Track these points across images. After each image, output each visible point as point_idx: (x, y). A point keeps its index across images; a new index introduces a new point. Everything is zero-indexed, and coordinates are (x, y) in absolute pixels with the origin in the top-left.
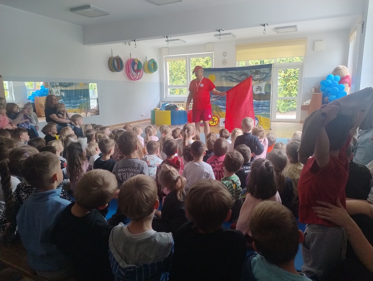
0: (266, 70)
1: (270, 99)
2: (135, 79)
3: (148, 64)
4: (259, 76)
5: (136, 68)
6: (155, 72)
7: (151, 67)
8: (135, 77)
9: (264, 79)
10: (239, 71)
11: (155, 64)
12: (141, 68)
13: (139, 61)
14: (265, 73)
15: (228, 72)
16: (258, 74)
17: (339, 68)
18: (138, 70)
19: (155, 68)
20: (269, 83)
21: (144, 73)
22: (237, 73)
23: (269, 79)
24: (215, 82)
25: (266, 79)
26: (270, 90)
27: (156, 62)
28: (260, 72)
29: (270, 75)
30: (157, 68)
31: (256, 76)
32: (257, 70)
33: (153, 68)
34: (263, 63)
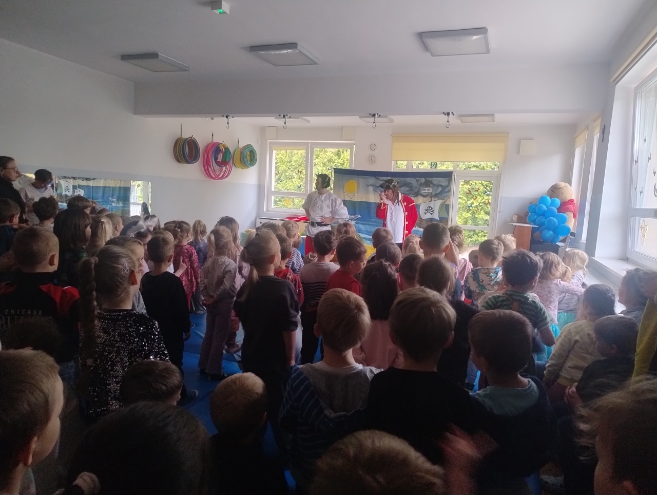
0: (443, 181)
2: (217, 177)
3: (241, 153)
4: (430, 189)
5: (220, 159)
6: (252, 167)
7: (246, 157)
8: (217, 174)
9: (439, 196)
11: (252, 153)
13: (227, 148)
14: (441, 186)
15: (379, 179)
16: (430, 187)
17: (559, 185)
18: (224, 163)
19: (253, 161)
20: (446, 203)
21: (233, 168)
23: (447, 196)
24: (356, 194)
25: (443, 196)
26: (448, 215)
27: (255, 151)
28: (432, 183)
29: (449, 189)
30: (256, 160)
31: (425, 190)
32: (427, 179)
33: (249, 160)
34: (436, 168)
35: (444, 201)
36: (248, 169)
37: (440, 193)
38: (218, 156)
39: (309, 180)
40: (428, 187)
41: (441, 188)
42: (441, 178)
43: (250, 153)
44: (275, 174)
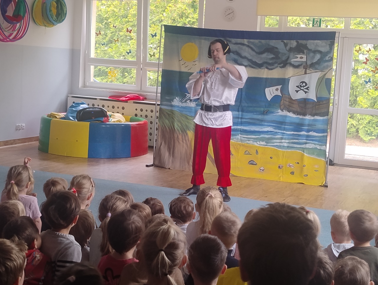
0: (321, 45)
1: (327, 113)
3: (44, 4)
4: (304, 57)
5: (10, 13)
6: (59, 25)
7: (50, 11)
8: (7, 34)
9: (317, 66)
10: (256, 41)
11: (60, 5)
12: (25, 12)
14: (320, 52)
15: (231, 42)
16: (303, 53)
18: (17, 18)
19: (60, 15)
20: (326, 77)
21: (31, 23)
22: (252, 46)
23: (327, 67)
25: (322, 66)
26: (330, 94)
28: (307, 48)
29: (331, 57)
30: (66, 14)
31: (297, 57)
32: (299, 43)
33: (56, 14)
34: (320, 26)
35: (324, 73)
36: (55, 27)
37: (318, 62)
38: (8, 9)
39: (142, 43)
40: (301, 53)
41: (320, 55)
42: (319, 41)
43: (57, 4)
44: (95, 34)
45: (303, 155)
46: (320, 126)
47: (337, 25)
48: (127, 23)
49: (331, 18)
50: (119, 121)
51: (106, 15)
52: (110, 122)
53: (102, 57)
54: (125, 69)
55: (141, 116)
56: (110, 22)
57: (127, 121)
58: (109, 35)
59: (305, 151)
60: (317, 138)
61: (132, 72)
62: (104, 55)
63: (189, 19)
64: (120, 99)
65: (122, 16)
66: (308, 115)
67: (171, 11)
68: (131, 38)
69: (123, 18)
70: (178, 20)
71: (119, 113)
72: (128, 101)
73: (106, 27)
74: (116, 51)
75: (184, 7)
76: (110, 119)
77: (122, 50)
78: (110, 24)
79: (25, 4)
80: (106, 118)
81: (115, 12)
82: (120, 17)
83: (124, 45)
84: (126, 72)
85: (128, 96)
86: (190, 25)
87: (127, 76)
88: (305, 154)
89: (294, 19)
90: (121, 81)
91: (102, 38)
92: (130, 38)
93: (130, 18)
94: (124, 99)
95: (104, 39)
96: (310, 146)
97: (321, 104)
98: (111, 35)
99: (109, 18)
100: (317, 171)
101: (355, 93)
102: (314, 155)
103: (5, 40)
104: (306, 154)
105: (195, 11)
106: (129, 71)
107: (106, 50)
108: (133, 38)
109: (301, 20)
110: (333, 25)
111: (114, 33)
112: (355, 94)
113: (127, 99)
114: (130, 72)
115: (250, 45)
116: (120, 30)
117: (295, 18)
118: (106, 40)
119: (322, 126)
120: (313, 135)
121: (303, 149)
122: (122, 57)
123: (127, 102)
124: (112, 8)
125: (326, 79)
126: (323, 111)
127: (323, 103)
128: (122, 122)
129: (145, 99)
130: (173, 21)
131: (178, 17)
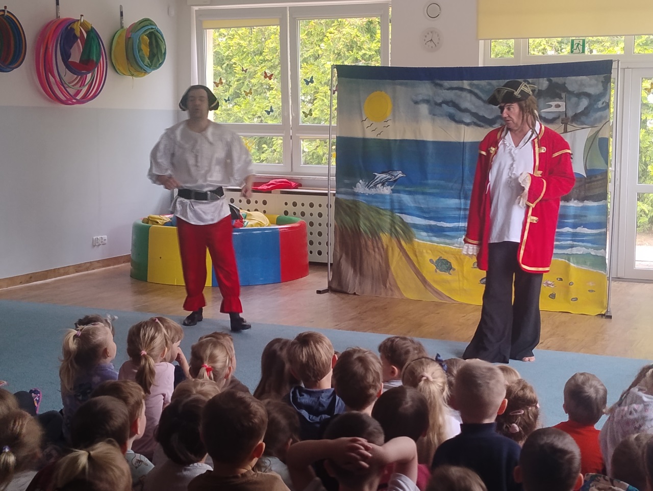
0: (590, 84)
1: (604, 196)
2: (70, 100)
3: (128, 39)
4: (562, 104)
5: (76, 56)
6: (155, 73)
7: (140, 50)
8: (72, 91)
9: (583, 119)
10: (483, 83)
11: (155, 39)
12: (100, 54)
13: (93, 29)
14: (588, 95)
15: (441, 86)
16: (561, 98)
18: (87, 64)
19: (156, 56)
20: (600, 136)
21: (110, 72)
22: (476, 91)
23: (601, 119)
24: (390, 123)
25: (592, 119)
26: (607, 164)
27: (160, 33)
28: (565, 90)
29: (606, 102)
30: (165, 53)
31: (552, 106)
32: (553, 82)
33: (148, 54)
34: (583, 52)
35: (596, 129)
36: (147, 76)
37: (586, 112)
38: (72, 50)
39: (290, 95)
40: (557, 99)
41: (588, 100)
42: (584, 77)
43: (150, 38)
44: (213, 83)
45: (568, 266)
46: (593, 217)
47: (608, 48)
48: (262, 63)
49: (599, 38)
50: (260, 224)
51: (227, 53)
52: (245, 227)
53: (224, 120)
54: (263, 138)
55: (295, 214)
56: (235, 63)
57: (272, 223)
58: (235, 85)
59: (571, 258)
60: (590, 238)
61: (274, 142)
62: (228, 117)
63: (363, 52)
64: (259, 188)
65: (254, 52)
66: (573, 200)
67: (333, 40)
68: (270, 87)
69: (255, 55)
70: (345, 54)
71: (258, 211)
72: (272, 191)
73: (228, 72)
74: (246, 110)
75: (354, 32)
76: (245, 221)
77: (256, 108)
78: (234, 66)
79: (99, 41)
80: (238, 220)
81: (242, 46)
82: (251, 54)
83: (260, 99)
84: (264, 144)
85: (271, 182)
86: (365, 60)
87: (266, 150)
88: (572, 264)
89: (536, 43)
90: (257, 158)
91: (224, 90)
92: (268, 87)
93: (266, 55)
94: (265, 187)
95: (226, 91)
96: (579, 251)
97: (594, 181)
98: (237, 84)
99: (232, 57)
100: (592, 291)
101: (644, 159)
102: (586, 265)
103: (70, 102)
104: (574, 263)
105: (372, 38)
106: (268, 142)
107: (230, 109)
108: (273, 88)
109: (547, 43)
110: (602, 48)
111: (241, 81)
112: (643, 161)
113: (269, 187)
114: (270, 143)
115: (472, 90)
116: (251, 75)
117: (538, 40)
118: (230, 93)
119: (597, 216)
120: (581, 233)
121: (568, 257)
122: (256, 120)
123: (271, 193)
124: (236, 40)
125: (599, 139)
126: (597, 191)
127: (597, 179)
128: (264, 226)
129: (299, 185)
130: (337, 56)
131: (345, 49)
